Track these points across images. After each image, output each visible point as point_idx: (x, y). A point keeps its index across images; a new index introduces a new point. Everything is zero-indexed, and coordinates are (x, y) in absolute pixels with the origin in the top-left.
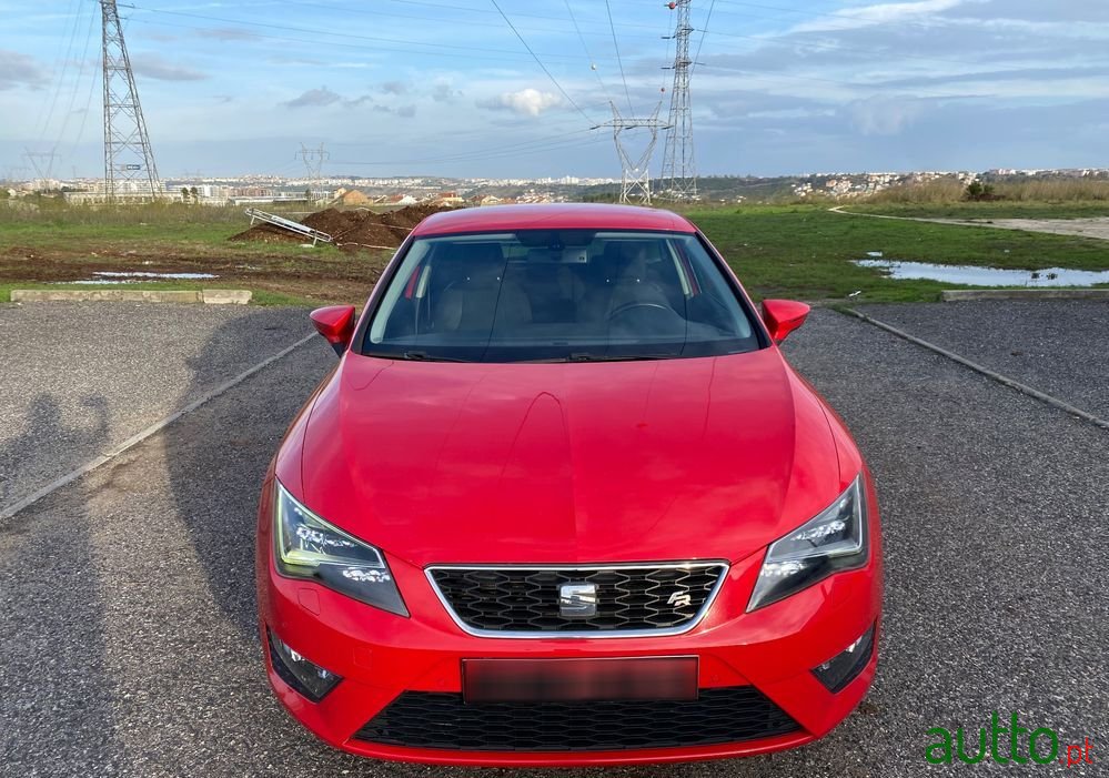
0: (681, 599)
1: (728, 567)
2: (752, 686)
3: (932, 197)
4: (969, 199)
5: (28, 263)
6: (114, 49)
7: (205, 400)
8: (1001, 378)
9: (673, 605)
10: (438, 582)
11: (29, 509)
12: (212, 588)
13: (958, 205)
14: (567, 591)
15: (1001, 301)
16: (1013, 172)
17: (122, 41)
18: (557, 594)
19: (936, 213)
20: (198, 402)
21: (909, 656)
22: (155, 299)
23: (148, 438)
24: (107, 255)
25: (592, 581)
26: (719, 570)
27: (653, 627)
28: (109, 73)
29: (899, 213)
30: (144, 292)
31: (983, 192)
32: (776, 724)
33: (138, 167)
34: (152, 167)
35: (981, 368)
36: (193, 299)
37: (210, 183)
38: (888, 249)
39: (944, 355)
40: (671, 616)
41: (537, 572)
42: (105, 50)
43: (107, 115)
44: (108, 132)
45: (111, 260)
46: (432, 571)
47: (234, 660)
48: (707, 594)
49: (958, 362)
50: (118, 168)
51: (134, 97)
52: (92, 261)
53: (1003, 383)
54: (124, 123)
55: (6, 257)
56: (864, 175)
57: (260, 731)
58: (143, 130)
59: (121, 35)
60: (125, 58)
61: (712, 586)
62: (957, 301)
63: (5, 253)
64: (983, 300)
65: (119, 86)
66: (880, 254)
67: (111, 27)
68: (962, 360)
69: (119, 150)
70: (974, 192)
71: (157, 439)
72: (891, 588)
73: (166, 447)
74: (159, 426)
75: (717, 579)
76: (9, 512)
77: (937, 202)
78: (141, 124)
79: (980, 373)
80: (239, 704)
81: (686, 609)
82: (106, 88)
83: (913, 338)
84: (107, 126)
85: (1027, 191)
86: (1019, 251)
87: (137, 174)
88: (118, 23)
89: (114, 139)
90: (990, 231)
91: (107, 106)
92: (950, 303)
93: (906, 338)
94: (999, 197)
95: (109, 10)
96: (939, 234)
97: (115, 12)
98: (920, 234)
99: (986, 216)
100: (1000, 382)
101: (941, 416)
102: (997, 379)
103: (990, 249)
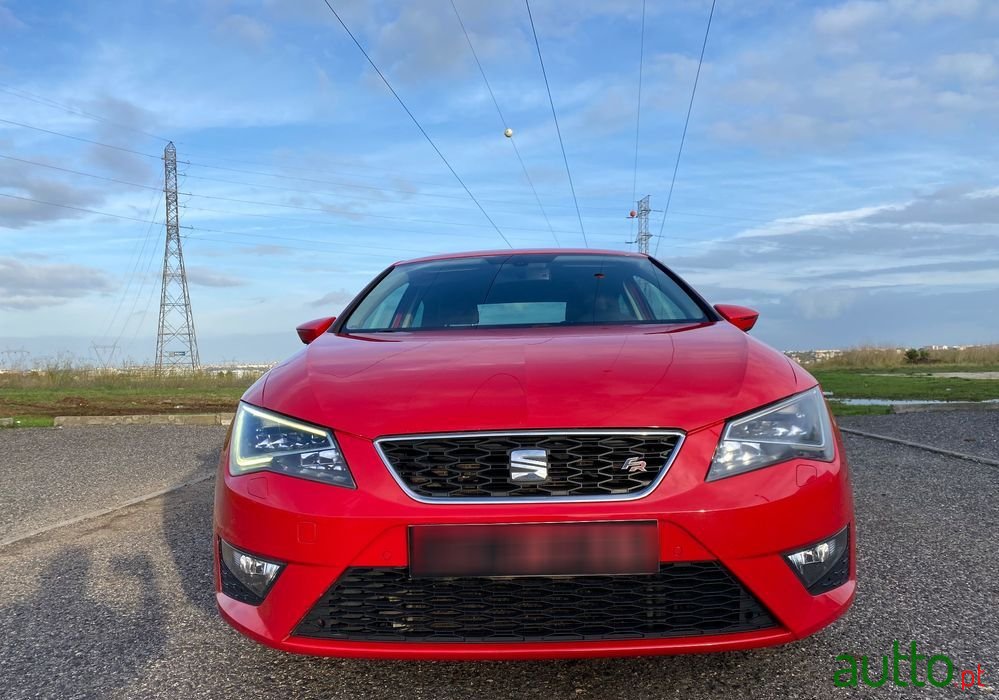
0: (636, 464)
1: (683, 436)
2: (719, 562)
3: (874, 361)
4: (908, 362)
5: (76, 408)
6: (173, 261)
7: (208, 477)
8: (957, 454)
9: (627, 471)
10: (386, 454)
11: (27, 541)
12: (185, 587)
13: (900, 366)
14: (517, 457)
15: (949, 412)
16: (945, 347)
17: (181, 254)
18: (507, 459)
19: (881, 371)
20: (200, 479)
21: (894, 623)
22: (179, 422)
23: (151, 499)
24: (146, 404)
25: (542, 447)
26: (675, 439)
27: (607, 493)
28: (168, 279)
29: (845, 372)
30: (170, 416)
31: (919, 357)
32: (749, 615)
33: (184, 354)
34: (195, 354)
35: (936, 449)
36: (212, 421)
37: (243, 369)
38: (837, 391)
39: (899, 443)
40: (625, 482)
41: (487, 438)
42: (166, 261)
43: (162, 312)
44: (161, 326)
45: (149, 406)
46: (382, 444)
47: (193, 630)
48: (663, 462)
49: (913, 446)
50: (167, 354)
51: (186, 297)
52: (131, 407)
53: (960, 457)
54: (175, 319)
55: (58, 405)
56: (811, 352)
57: (206, 676)
58: (190, 324)
59: (180, 250)
60: (182, 268)
61: (669, 455)
62: (907, 413)
63: (58, 402)
64: (931, 412)
65: (174, 290)
66: (831, 393)
67: (173, 245)
68: (918, 444)
69: (169, 340)
70: (912, 356)
71: (158, 500)
72: (868, 579)
73: (165, 505)
74: (163, 492)
75: (673, 448)
76: (7, 542)
77: (879, 365)
78: (190, 319)
79: (936, 452)
80: (190, 659)
81: (642, 476)
82: (164, 290)
83: (868, 434)
84: (162, 321)
85: (960, 358)
86: (960, 389)
87: (182, 359)
88: (179, 240)
89: (166, 331)
90: (930, 379)
91: (163, 305)
92: (900, 414)
93: (861, 435)
94: (935, 361)
95: (173, 231)
96: (885, 382)
97: (177, 232)
98: (866, 382)
99: (924, 372)
100: (957, 457)
101: (902, 477)
102: (953, 455)
103: (932, 389)
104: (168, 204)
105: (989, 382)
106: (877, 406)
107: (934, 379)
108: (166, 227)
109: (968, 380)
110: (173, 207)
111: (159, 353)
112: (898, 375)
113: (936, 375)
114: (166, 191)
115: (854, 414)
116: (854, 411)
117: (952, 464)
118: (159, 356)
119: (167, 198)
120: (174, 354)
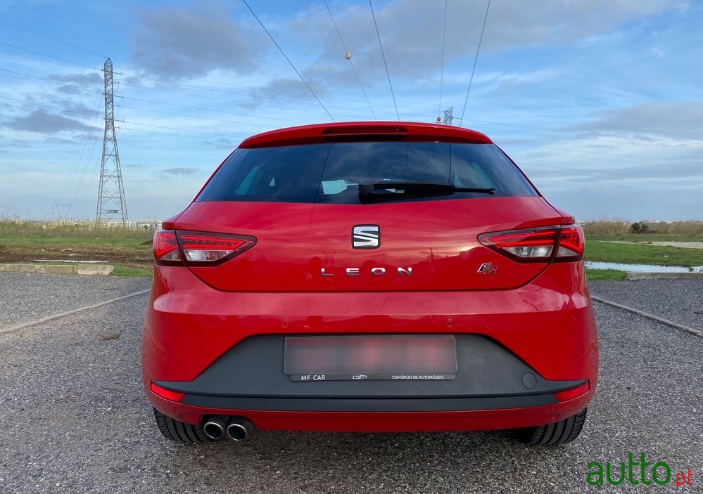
3: (608, 231)
4: (633, 232)
6: (110, 145)
13: (627, 235)
15: (673, 280)
17: (115, 140)
19: (614, 239)
22: (43, 271)
28: (106, 158)
30: (36, 266)
31: (641, 228)
33: (116, 211)
34: (124, 212)
35: (671, 323)
36: (70, 271)
39: (636, 313)
42: (104, 145)
43: (102, 182)
44: (101, 192)
49: (649, 318)
50: (105, 212)
51: (119, 171)
54: (111, 186)
58: (122, 190)
59: (115, 137)
60: (116, 150)
62: (639, 280)
65: (110, 166)
67: (110, 133)
68: (653, 316)
69: (106, 202)
70: (635, 228)
77: (612, 233)
78: (121, 187)
79: (671, 326)
82: (103, 166)
83: (608, 301)
84: (101, 187)
85: (670, 231)
86: (675, 256)
87: (115, 215)
88: (114, 129)
89: (104, 195)
90: (651, 247)
91: (102, 176)
92: (633, 281)
93: (602, 302)
94: (652, 232)
95: (109, 123)
96: (617, 248)
97: (113, 124)
98: (603, 248)
99: (646, 240)
100: (691, 333)
101: (645, 361)
102: (687, 331)
103: (654, 255)
104: (107, 104)
105: (696, 250)
106: (613, 271)
107: (654, 247)
108: (104, 120)
109: (679, 249)
110: (110, 106)
111: (99, 211)
112: (626, 242)
113: (655, 244)
114: (106, 94)
115: (595, 279)
116: (595, 276)
117: (689, 341)
118: (99, 213)
119: (106, 99)
120: (109, 212)
